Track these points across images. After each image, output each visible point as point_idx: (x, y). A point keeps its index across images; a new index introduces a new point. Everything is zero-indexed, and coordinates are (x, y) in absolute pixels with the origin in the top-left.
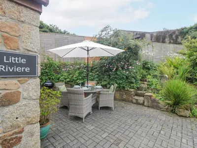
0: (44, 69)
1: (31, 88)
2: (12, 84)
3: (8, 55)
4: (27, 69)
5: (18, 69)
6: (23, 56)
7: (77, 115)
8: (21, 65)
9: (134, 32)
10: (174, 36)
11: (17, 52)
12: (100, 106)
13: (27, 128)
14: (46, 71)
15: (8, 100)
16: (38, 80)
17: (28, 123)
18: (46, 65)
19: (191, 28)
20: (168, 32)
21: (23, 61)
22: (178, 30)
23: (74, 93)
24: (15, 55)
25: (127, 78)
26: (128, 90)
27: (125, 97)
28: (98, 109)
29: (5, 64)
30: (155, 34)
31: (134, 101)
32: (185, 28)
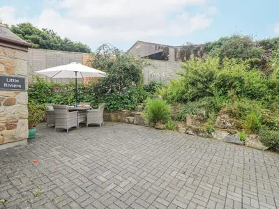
0: (32, 91)
1: (23, 97)
2: (11, 94)
3: (9, 78)
4: (20, 86)
5: (14, 86)
6: (17, 79)
7: (62, 127)
8: (16, 83)
9: (156, 45)
10: (199, 52)
11: (13, 76)
12: (88, 123)
13: (20, 121)
14: (36, 92)
15: (9, 103)
16: (26, 93)
17: (21, 118)
18: (35, 87)
19: (215, 44)
20: (192, 46)
21: (17, 81)
22: (202, 45)
23: (59, 109)
24: (12, 78)
25: (122, 99)
26: (121, 111)
27: (119, 117)
28: (86, 126)
29: (7, 83)
30: (179, 49)
31: (127, 121)
32: (210, 43)
